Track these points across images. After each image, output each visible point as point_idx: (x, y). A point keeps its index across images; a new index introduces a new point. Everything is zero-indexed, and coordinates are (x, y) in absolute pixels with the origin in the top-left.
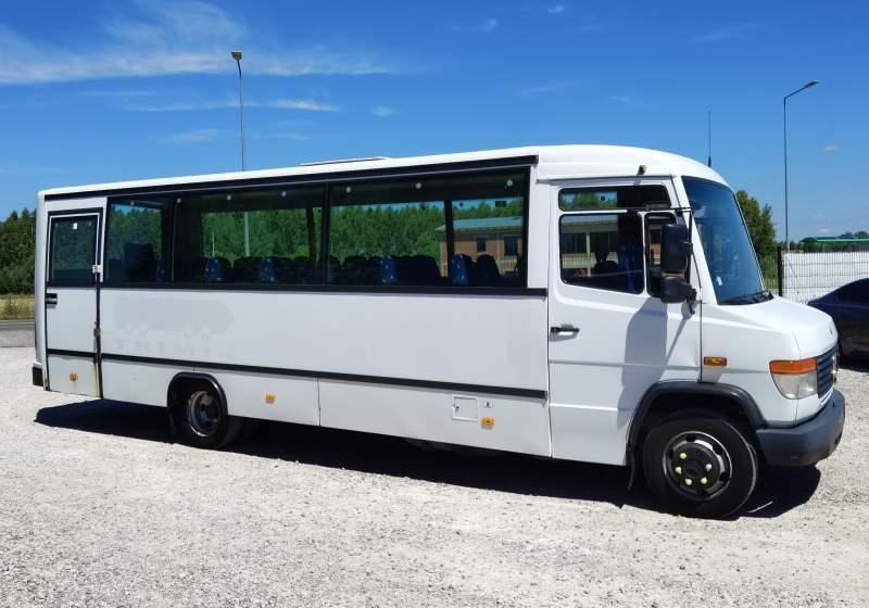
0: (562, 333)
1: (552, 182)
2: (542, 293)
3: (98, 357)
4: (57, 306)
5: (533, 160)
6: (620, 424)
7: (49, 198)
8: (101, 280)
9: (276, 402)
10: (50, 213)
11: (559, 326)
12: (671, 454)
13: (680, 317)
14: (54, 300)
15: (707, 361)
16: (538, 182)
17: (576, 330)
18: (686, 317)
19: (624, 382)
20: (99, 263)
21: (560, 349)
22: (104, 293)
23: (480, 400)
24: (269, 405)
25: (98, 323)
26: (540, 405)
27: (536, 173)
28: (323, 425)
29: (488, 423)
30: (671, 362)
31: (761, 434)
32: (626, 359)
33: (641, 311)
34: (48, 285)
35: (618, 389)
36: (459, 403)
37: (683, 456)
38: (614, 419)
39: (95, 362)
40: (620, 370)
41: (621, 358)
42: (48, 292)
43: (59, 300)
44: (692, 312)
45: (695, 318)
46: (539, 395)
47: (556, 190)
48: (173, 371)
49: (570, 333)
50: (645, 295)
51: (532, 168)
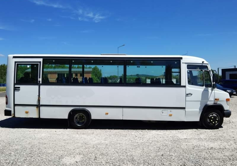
0: (189, 95)
1: (186, 63)
2: (185, 87)
3: (38, 106)
4: (20, 91)
5: (181, 58)
6: (199, 113)
7: (14, 57)
8: (41, 83)
9: (108, 115)
10: (15, 62)
11: (188, 93)
12: (209, 118)
13: (211, 91)
14: (19, 89)
15: (216, 99)
16: (183, 63)
17: (192, 94)
18: (212, 91)
19: (200, 104)
20: (40, 78)
21: (188, 98)
22: (42, 87)
23: (169, 110)
24: (107, 116)
25: (39, 96)
26: (183, 110)
27: (182, 61)
28: (123, 119)
29: (171, 115)
30: (209, 100)
31: (225, 112)
32: (201, 100)
33: (204, 90)
34: (15, 84)
35: (199, 106)
36: (163, 111)
37: (213, 118)
38: (198, 112)
39: (37, 107)
40: (200, 102)
41: (200, 100)
42: (16, 86)
43: (21, 89)
44: (213, 90)
45: (213, 91)
46: (184, 108)
47: (186, 65)
48: (71, 109)
49: (190, 95)
50: (204, 87)
51: (181, 60)
